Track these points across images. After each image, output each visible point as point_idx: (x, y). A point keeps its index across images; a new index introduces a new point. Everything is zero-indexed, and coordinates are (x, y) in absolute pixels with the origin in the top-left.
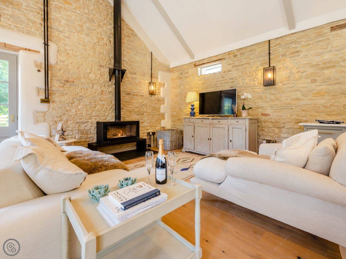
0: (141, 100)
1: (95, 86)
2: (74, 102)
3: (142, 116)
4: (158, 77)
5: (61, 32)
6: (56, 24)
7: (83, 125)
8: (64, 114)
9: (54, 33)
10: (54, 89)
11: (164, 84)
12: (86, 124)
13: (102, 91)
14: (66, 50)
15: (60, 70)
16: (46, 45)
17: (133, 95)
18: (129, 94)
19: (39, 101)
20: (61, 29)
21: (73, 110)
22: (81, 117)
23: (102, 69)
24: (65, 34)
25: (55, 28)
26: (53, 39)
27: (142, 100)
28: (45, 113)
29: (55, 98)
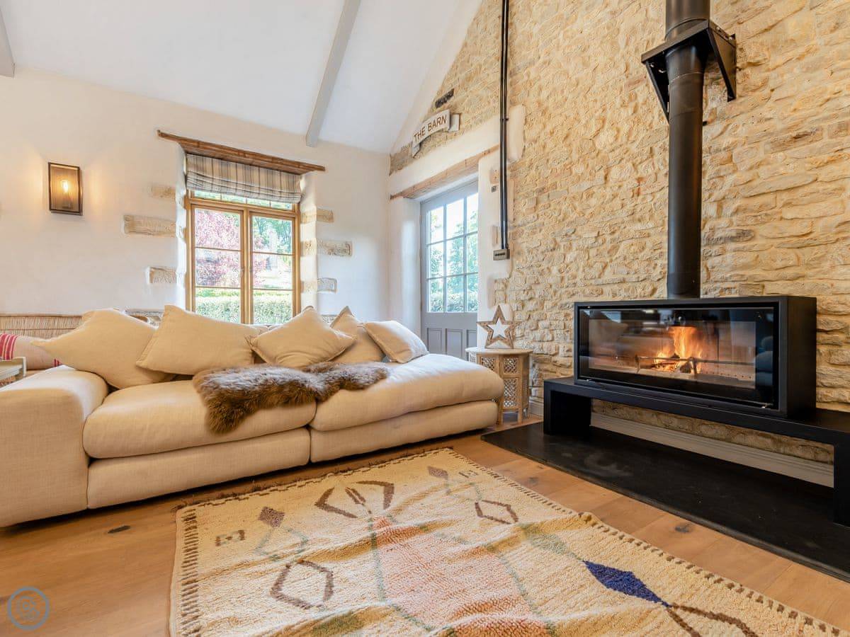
1: (613, 172)
2: (556, 247)
5: (531, 63)
8: (538, 283)
13: (639, 180)
15: (531, 166)
16: (503, 121)
17: (840, 130)
19: (493, 257)
20: (532, 56)
24: (537, 64)
28: (505, 282)
29: (523, 243)
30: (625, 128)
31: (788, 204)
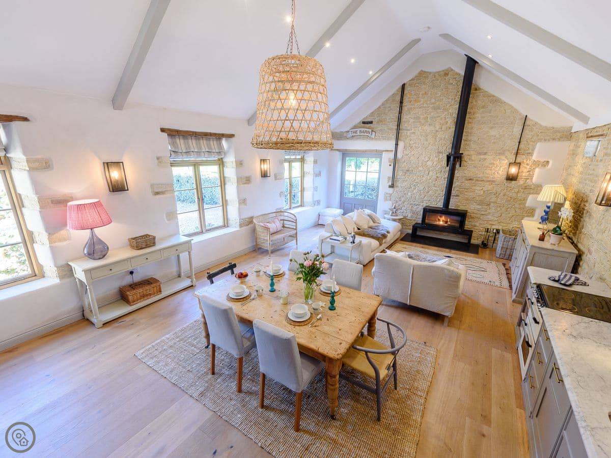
0: (488, 187)
1: (430, 172)
2: (410, 188)
3: (486, 207)
4: (533, 153)
5: (408, 130)
6: (406, 125)
7: (415, 207)
8: (403, 196)
9: (403, 133)
10: (398, 177)
11: (548, 162)
12: (417, 207)
13: (437, 177)
14: (410, 144)
15: (404, 162)
16: (397, 144)
17: (477, 180)
18: (470, 179)
19: (388, 187)
20: (409, 128)
21: (409, 194)
22: (414, 200)
23: (441, 155)
24: (410, 132)
25: (404, 128)
26: (402, 138)
27: (491, 186)
28: (391, 195)
29: (399, 184)
30: (435, 163)
31: (466, 191)
